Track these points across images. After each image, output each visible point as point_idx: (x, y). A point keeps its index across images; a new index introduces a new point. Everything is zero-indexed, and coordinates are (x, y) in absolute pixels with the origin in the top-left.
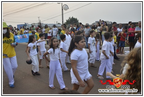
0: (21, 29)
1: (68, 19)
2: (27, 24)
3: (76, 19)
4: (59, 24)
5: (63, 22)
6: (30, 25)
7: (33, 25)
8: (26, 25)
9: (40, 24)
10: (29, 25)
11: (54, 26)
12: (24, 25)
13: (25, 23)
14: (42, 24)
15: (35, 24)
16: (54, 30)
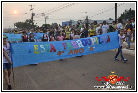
0: (65, 26)
1: (124, 13)
2: (72, 21)
4: (110, 19)
5: (116, 17)
6: (76, 22)
7: (79, 22)
8: (72, 22)
9: (87, 20)
10: (74, 22)
11: (105, 22)
12: (69, 22)
13: (71, 20)
14: (89, 21)
15: (81, 21)
16: (103, 27)
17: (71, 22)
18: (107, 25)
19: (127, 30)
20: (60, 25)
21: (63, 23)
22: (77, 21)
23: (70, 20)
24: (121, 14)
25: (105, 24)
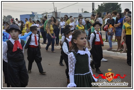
0: (26, 21)
1: (102, 5)
2: (35, 14)
4: (86, 12)
5: (93, 9)
6: (40, 15)
7: (45, 15)
8: (34, 16)
9: (56, 13)
12: (30, 15)
14: (58, 14)
15: (48, 14)
17: (33, 15)
20: (17, 19)
21: (21, 16)
22: (42, 14)
23: (32, 12)
24: (99, 6)
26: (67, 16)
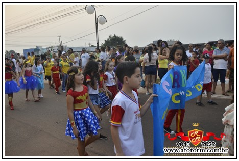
1: (108, 39)
2: (39, 48)
3: (121, 39)
4: (93, 46)
5: (98, 43)
6: (45, 49)
8: (39, 50)
9: (61, 47)
10: (43, 49)
12: (35, 49)
13: (37, 47)
14: (64, 48)
15: (53, 48)
16: (83, 57)
17: (37, 50)
18: (87, 54)
19: (112, 60)
20: (19, 54)
21: (24, 50)
22: (47, 48)
24: (105, 40)
25: (84, 53)
26: (72, 50)
